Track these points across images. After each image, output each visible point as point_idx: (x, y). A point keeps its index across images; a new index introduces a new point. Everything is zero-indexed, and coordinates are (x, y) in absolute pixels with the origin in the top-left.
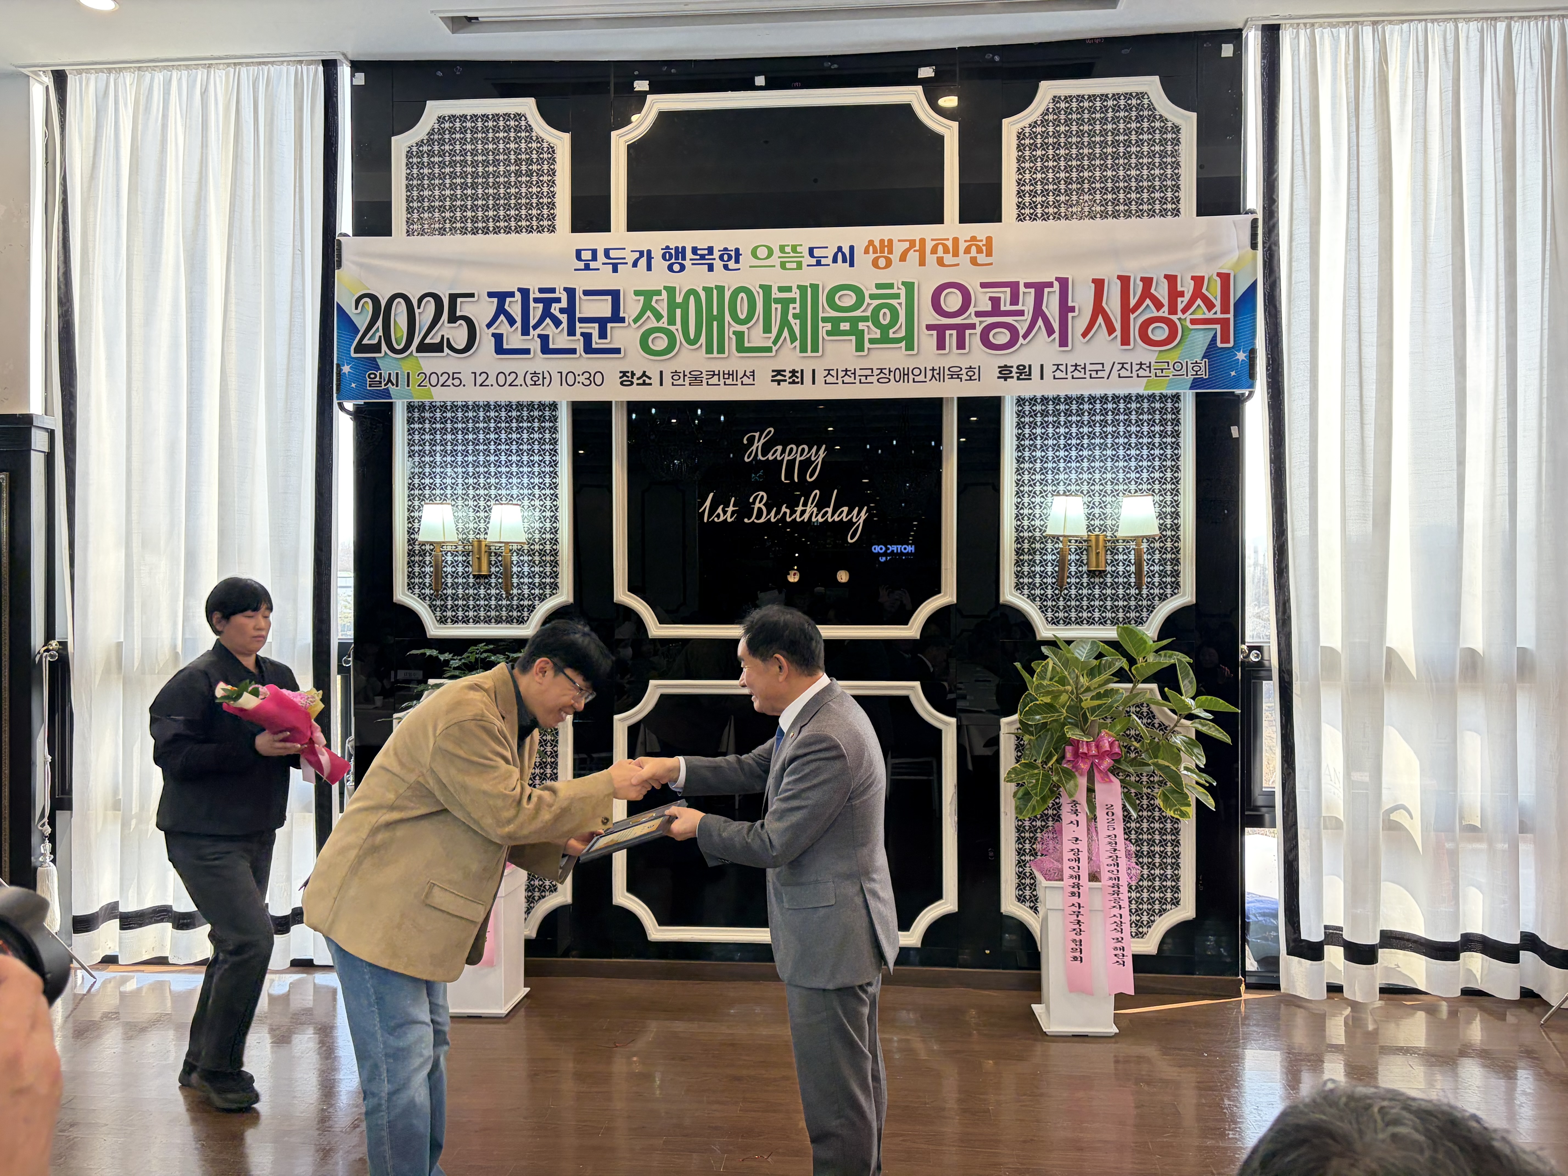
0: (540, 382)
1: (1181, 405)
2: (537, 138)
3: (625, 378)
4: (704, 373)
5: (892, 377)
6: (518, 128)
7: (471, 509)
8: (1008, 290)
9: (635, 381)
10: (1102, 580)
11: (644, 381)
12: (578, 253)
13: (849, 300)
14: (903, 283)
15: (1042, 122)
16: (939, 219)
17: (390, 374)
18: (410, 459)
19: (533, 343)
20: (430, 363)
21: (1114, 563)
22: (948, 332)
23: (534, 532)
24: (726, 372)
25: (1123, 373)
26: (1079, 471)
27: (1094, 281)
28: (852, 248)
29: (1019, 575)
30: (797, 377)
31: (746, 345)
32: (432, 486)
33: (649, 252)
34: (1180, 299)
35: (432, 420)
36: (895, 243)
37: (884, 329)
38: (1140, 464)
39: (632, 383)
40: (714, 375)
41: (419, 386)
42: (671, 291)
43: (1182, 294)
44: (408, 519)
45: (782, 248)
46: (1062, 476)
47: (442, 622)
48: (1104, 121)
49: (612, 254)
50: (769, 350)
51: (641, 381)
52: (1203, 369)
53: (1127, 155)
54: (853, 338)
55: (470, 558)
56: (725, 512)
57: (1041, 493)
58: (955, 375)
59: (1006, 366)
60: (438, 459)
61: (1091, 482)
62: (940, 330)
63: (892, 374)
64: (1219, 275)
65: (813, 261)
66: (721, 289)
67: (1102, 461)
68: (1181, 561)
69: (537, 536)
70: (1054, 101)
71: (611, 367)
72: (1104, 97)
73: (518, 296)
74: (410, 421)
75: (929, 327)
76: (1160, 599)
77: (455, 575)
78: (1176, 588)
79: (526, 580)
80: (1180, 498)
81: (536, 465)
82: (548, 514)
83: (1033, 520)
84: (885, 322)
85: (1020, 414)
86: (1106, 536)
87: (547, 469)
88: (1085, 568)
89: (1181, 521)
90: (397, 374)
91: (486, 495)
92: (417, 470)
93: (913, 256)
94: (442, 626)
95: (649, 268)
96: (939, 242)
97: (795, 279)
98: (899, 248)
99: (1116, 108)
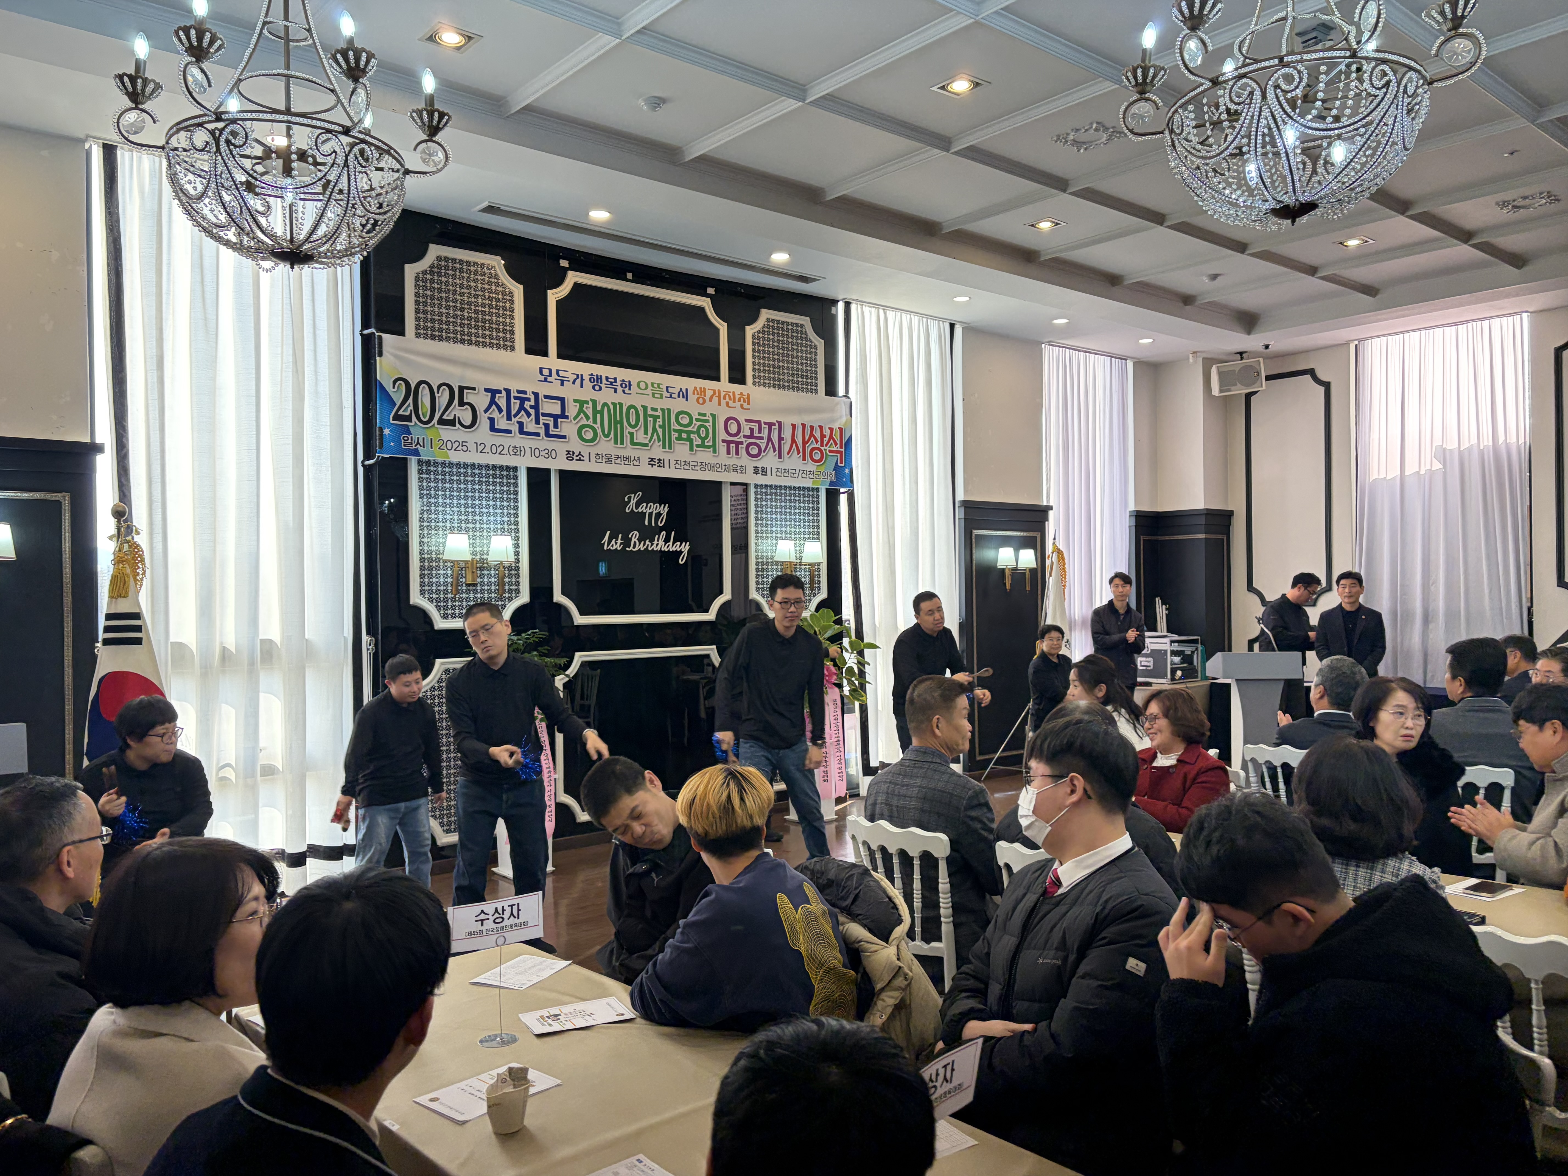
0: (518, 453)
1: (821, 494)
2: (503, 285)
3: (568, 455)
4: (613, 457)
5: (705, 468)
6: (490, 275)
8: (757, 425)
9: (574, 457)
11: (579, 458)
12: (541, 369)
13: (686, 421)
14: (712, 414)
15: (763, 331)
16: (722, 380)
17: (418, 438)
18: (421, 500)
19: (513, 426)
20: (447, 433)
22: (732, 445)
24: (625, 457)
25: (804, 475)
26: (790, 526)
27: (792, 425)
28: (687, 390)
29: (757, 583)
30: (661, 463)
31: (635, 441)
32: (437, 521)
33: (582, 375)
34: (824, 439)
36: (706, 390)
37: (703, 439)
39: (572, 459)
40: (619, 458)
41: (440, 448)
42: (594, 402)
43: (825, 436)
44: (419, 543)
45: (653, 384)
47: (445, 618)
48: (788, 336)
49: (561, 373)
50: (646, 445)
51: (577, 458)
54: (688, 443)
55: (464, 572)
56: (616, 544)
57: (767, 537)
58: (736, 470)
59: (756, 467)
60: (440, 501)
61: (793, 533)
62: (728, 443)
63: (706, 466)
64: (839, 428)
65: (668, 395)
66: (621, 405)
68: (822, 576)
70: (767, 320)
71: (561, 447)
72: (788, 323)
73: (504, 393)
74: (420, 472)
75: (724, 441)
78: (820, 588)
80: (822, 545)
81: (505, 508)
83: (763, 552)
84: (703, 436)
85: (756, 493)
86: (801, 562)
87: (511, 512)
89: (821, 555)
90: (424, 438)
91: (487, 528)
92: (425, 508)
93: (715, 399)
94: (446, 620)
95: (582, 386)
96: (720, 392)
97: (661, 404)
98: (709, 393)
99: (792, 331)
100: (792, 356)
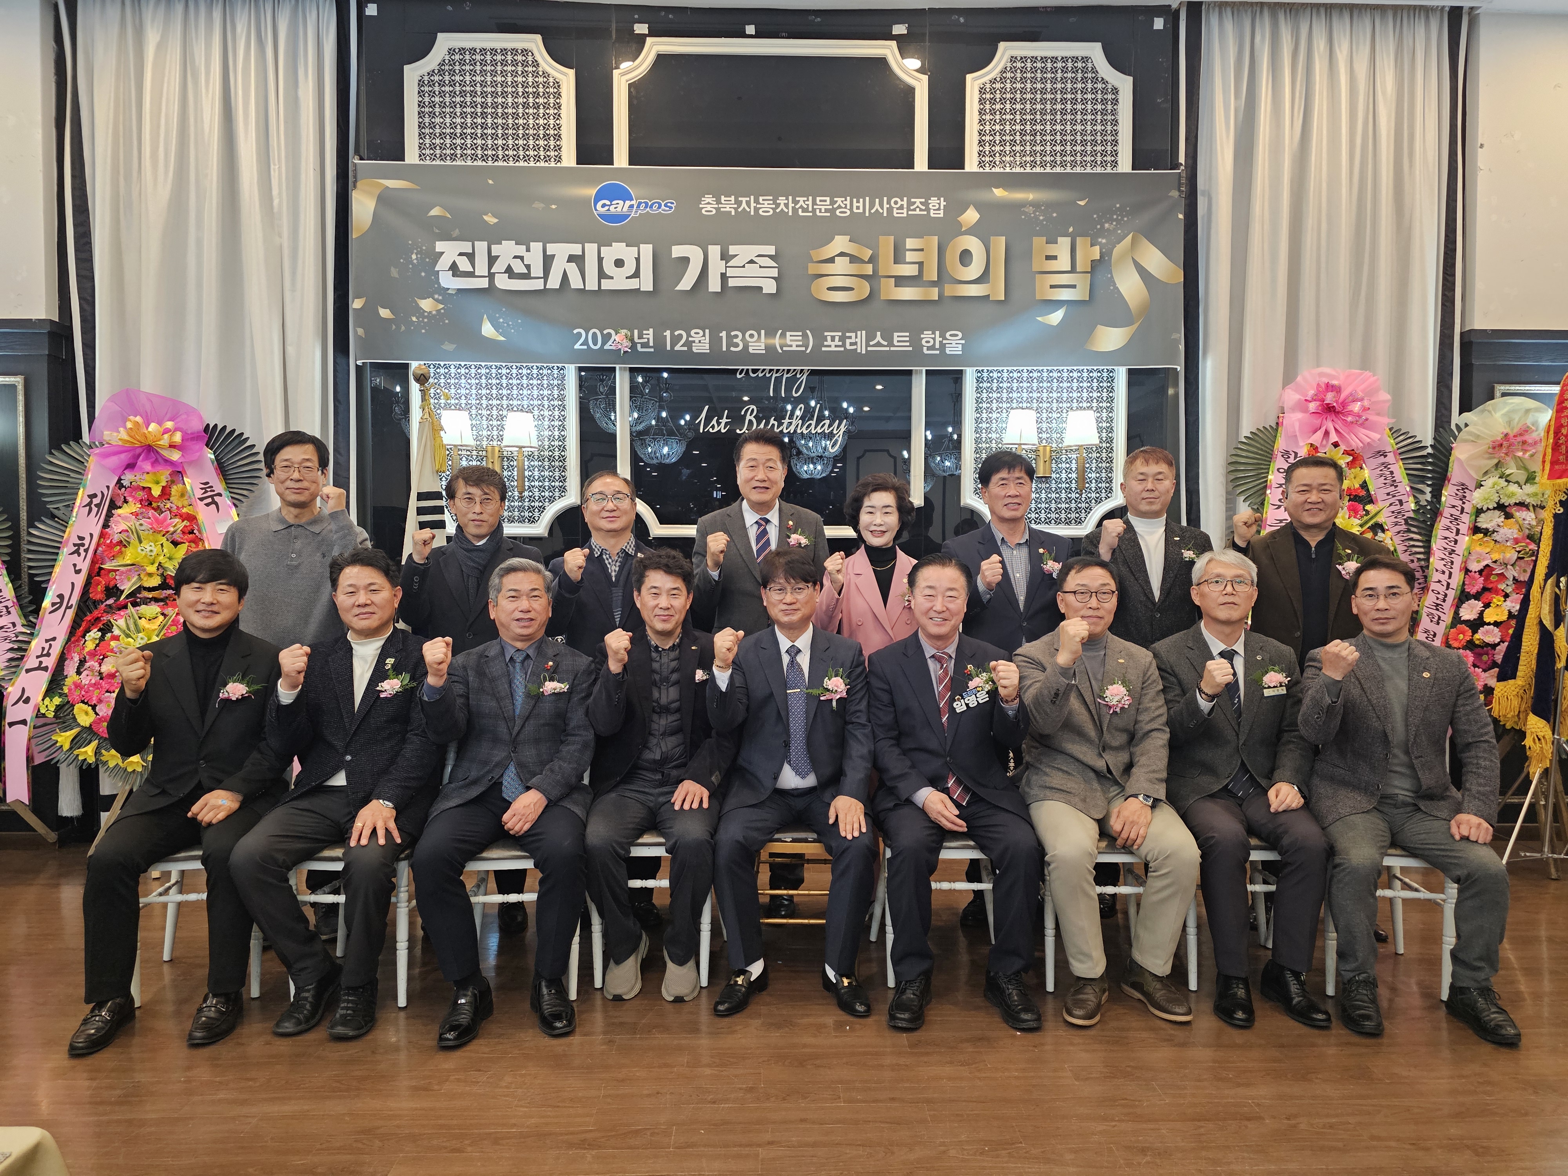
2: (544, 73)
6: (525, 64)
7: (484, 418)
15: (1001, 79)
16: (910, 164)
21: (1059, 471)
23: (543, 439)
26: (1030, 390)
32: (448, 397)
46: (1015, 395)
48: (1054, 81)
53: (1074, 112)
56: (719, 424)
57: (997, 409)
61: (1040, 400)
69: (546, 443)
70: (1011, 60)
72: (1054, 59)
76: (1096, 502)
78: (1109, 492)
79: (537, 484)
80: (1114, 415)
81: (545, 378)
82: (557, 423)
83: (990, 433)
86: (1052, 447)
89: (1114, 435)
91: (498, 405)
99: (1064, 70)
100: (1063, 112)
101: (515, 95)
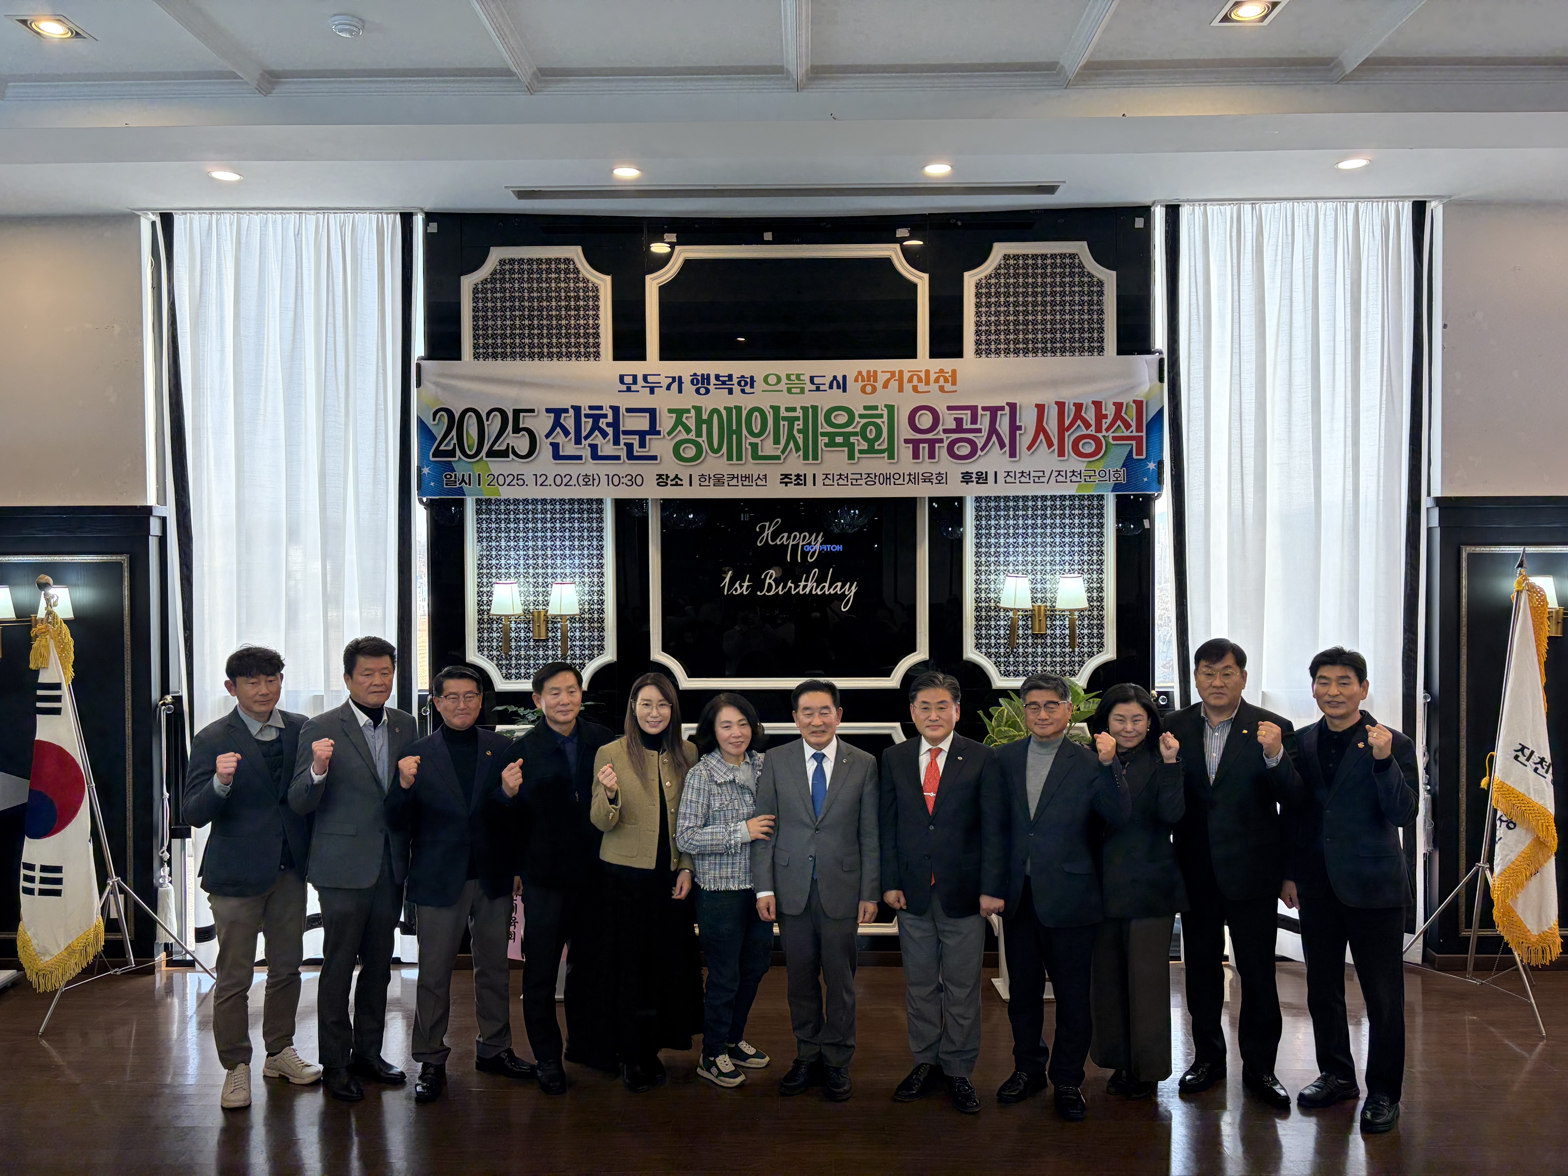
0: (591, 482)
1: (1105, 502)
2: (584, 279)
3: (661, 480)
4: (726, 476)
5: (877, 481)
6: (567, 271)
7: (531, 585)
8: (969, 412)
9: (669, 482)
10: (1043, 641)
11: (677, 482)
12: (622, 378)
13: (843, 419)
14: (886, 406)
15: (996, 275)
16: (914, 356)
17: (463, 475)
18: (479, 544)
19: (584, 451)
20: (497, 466)
21: (1053, 627)
22: (921, 445)
23: (584, 603)
24: (744, 475)
25: (1060, 478)
26: (1025, 554)
27: (1037, 406)
28: (844, 377)
29: (978, 637)
30: (801, 480)
31: (760, 453)
32: (498, 567)
33: (680, 378)
34: (1104, 421)
35: (498, 512)
36: (879, 373)
37: (872, 443)
38: (1073, 549)
39: (667, 484)
40: (733, 478)
41: (488, 485)
42: (698, 410)
43: (1106, 417)
44: (478, 593)
45: (788, 377)
46: (1011, 559)
47: (508, 678)
48: (1044, 275)
49: (650, 379)
51: (674, 482)
52: (1122, 476)
53: (1063, 303)
54: (846, 449)
55: (531, 625)
56: (741, 587)
57: (995, 571)
58: (928, 480)
59: (967, 473)
60: (503, 544)
61: (1034, 563)
62: (916, 443)
63: (877, 478)
64: (1134, 401)
65: (814, 387)
66: (739, 409)
67: (1043, 547)
68: (1105, 626)
69: (586, 607)
70: (1004, 258)
71: (649, 471)
72: (1044, 257)
73: (571, 412)
74: (478, 512)
75: (907, 441)
76: (1089, 656)
77: (518, 639)
78: (1101, 647)
79: (578, 643)
80: (1104, 576)
81: (586, 549)
82: (596, 589)
83: (989, 593)
84: (871, 436)
85: (978, 509)
86: (1046, 606)
87: (595, 552)
88: (1030, 632)
89: (1104, 594)
90: (470, 475)
91: (544, 574)
92: (485, 553)
93: (894, 384)
94: (508, 681)
95: (680, 391)
96: (914, 374)
97: (798, 401)
98: (882, 378)
99: (1054, 266)
100: (1053, 303)
101: (559, 299)
